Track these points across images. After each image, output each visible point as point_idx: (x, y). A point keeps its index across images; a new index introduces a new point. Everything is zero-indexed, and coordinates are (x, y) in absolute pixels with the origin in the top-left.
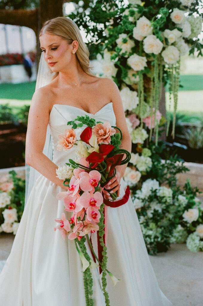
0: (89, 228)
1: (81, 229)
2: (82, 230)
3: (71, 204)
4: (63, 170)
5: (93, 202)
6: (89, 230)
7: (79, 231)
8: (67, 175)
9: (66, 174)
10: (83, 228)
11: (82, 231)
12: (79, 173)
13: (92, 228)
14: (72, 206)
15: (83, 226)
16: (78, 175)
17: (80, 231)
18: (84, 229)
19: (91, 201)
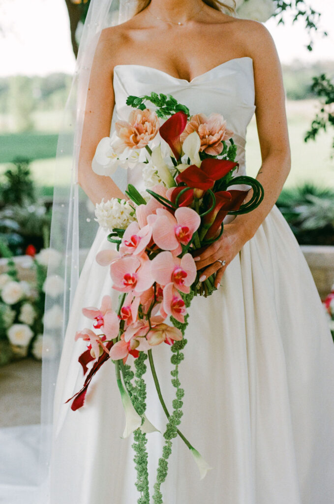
0: (161, 332)
1: (143, 333)
2: (145, 336)
3: (127, 277)
4: (112, 208)
5: (178, 274)
6: (162, 336)
7: (138, 339)
8: (119, 218)
9: (117, 215)
10: (148, 332)
11: (145, 339)
12: (148, 215)
13: (167, 333)
14: (130, 280)
15: (148, 328)
16: (146, 219)
17: (142, 338)
18: (150, 334)
19: (176, 272)
